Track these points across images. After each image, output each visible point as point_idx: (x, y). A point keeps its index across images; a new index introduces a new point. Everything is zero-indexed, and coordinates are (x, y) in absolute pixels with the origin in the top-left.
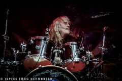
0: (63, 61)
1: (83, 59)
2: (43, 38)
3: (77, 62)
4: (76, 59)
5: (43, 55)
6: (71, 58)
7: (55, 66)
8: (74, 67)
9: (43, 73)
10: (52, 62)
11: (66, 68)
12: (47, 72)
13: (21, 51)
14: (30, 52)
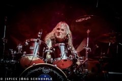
0: (53, 60)
1: (70, 57)
2: (36, 40)
3: (65, 60)
4: (65, 57)
5: (36, 54)
6: (60, 57)
7: (46, 64)
8: (63, 65)
9: (36, 70)
10: (44, 60)
11: (56, 65)
12: (40, 68)
13: (17, 52)
14: (25, 52)
